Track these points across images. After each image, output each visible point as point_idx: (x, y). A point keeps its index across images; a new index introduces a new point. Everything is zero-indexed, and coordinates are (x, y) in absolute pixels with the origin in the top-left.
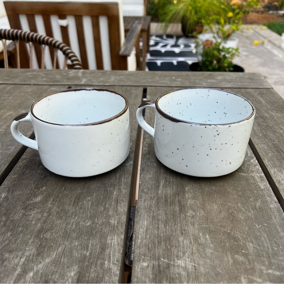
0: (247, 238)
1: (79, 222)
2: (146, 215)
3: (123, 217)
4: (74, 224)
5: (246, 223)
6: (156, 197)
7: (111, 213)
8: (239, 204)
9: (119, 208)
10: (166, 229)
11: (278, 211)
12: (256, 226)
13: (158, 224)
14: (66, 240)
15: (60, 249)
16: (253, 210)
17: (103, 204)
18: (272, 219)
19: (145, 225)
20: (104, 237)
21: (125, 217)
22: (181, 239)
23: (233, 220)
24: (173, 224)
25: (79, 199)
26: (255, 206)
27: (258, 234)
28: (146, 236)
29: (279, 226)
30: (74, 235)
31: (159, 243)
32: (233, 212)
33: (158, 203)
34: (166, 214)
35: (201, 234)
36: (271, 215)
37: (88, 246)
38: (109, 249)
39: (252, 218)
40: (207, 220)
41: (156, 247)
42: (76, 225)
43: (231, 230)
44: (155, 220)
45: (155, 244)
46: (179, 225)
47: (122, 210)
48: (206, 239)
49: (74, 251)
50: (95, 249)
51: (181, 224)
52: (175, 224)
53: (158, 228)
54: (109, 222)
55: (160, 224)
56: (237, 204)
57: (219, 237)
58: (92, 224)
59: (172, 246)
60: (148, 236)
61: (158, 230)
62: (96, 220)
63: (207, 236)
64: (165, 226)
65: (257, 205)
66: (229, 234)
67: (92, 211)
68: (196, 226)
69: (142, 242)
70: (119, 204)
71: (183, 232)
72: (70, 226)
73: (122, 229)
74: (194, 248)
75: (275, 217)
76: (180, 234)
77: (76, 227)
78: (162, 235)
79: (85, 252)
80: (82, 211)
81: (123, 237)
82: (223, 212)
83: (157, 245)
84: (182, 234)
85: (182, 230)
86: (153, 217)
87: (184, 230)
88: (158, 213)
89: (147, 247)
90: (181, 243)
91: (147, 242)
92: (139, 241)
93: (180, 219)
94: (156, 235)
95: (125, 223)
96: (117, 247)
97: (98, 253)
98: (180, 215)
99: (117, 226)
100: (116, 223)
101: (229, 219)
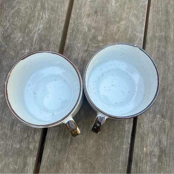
0: (100, 168)
1: (13, 145)
2: (50, 144)
3: (37, 145)
4: (10, 145)
5: (104, 157)
6: (59, 130)
7: (31, 140)
8: (106, 142)
9: (35, 136)
10: (59, 156)
11: (126, 151)
12: (108, 160)
13: (56, 152)
14: (6, 157)
15: (3, 163)
16: (112, 148)
17: (27, 132)
18: (120, 156)
19: (48, 152)
20: (25, 158)
21: (38, 144)
22: (65, 164)
23: (98, 154)
24: (64, 153)
25: (13, 125)
26: (115, 144)
27: (107, 166)
28: (47, 160)
29: (121, 162)
30: (10, 154)
31: (54, 166)
32: (100, 148)
33: (59, 135)
34: (62, 145)
35: (77, 162)
36: (120, 154)
37: (17, 163)
38: (28, 166)
39: (109, 154)
40: (84, 152)
41: (51, 168)
42: (11, 146)
43: (94, 161)
44: (54, 149)
45: (51, 166)
46: (67, 154)
47: (37, 138)
48: (78, 166)
49: (10, 165)
50: (21, 165)
51: (68, 154)
52: (65, 153)
53: (55, 155)
54: (29, 147)
55: (57, 152)
56: (105, 142)
57: (86, 166)
58: (20, 147)
59: (59, 168)
60: (48, 161)
61: (54, 157)
62: (22, 144)
63: (80, 164)
64: (59, 154)
65: (116, 145)
66: (92, 164)
67: (20, 136)
68: (76, 156)
69: (45, 164)
70: (36, 134)
71: (68, 159)
72: (8, 147)
73: (36, 153)
74: (71, 171)
75: (122, 156)
76: (66, 161)
77: (11, 148)
78: (56, 160)
79: (15, 166)
80: (15, 135)
81: (35, 159)
82: (94, 148)
83: (52, 167)
84: (67, 160)
85: (67, 158)
86: (54, 147)
87: (69, 158)
88: (57, 144)
89: (47, 168)
90: (65, 167)
91: (48, 164)
92: (43, 163)
93: (69, 149)
94: (53, 160)
95: (38, 149)
96: (31, 165)
97: (22, 168)
98: (69, 146)
99: (33, 151)
100: (33, 148)
101: (96, 153)
